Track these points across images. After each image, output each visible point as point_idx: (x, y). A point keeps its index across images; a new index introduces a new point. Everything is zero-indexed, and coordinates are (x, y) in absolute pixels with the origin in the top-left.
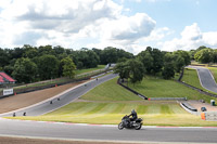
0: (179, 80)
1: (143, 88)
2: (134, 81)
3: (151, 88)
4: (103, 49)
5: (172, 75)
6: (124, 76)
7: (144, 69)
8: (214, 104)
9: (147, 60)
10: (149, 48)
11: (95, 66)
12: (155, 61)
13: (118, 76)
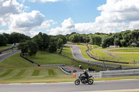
0: (60, 53)
1: (37, 58)
2: (31, 54)
3: (42, 59)
4: (10, 34)
5: (56, 50)
6: (24, 51)
7: (37, 46)
8: (81, 68)
9: (39, 41)
10: (40, 33)
11: (5, 45)
12: (44, 41)
13: (20, 51)
